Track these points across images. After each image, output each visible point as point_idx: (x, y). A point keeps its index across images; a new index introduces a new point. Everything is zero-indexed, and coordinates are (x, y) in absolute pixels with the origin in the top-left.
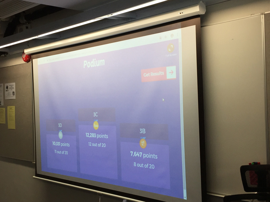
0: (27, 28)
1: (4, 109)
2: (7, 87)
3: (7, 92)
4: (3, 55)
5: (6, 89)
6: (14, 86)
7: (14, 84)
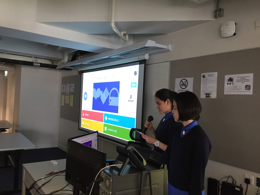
0: (81, 58)
1: (69, 96)
4: (70, 70)
5: (70, 87)
6: (74, 86)
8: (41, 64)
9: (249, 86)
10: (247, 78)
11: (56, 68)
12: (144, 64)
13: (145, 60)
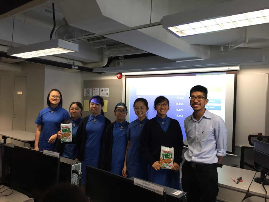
2: (102, 90)
3: (102, 93)
6: (108, 90)
7: (108, 89)
8: (78, 66)
11: (92, 72)
12: (234, 74)
13: (237, 71)
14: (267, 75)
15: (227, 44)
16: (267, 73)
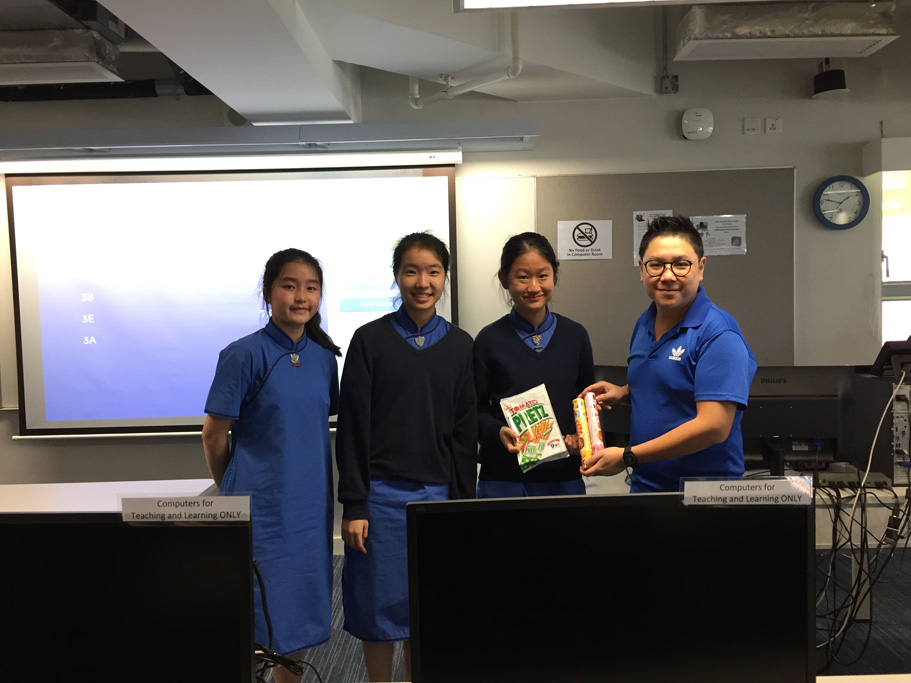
9: (740, 239)
10: (734, 224)
12: (446, 178)
13: (453, 165)
14: (534, 180)
15: (441, 76)
16: (533, 176)
